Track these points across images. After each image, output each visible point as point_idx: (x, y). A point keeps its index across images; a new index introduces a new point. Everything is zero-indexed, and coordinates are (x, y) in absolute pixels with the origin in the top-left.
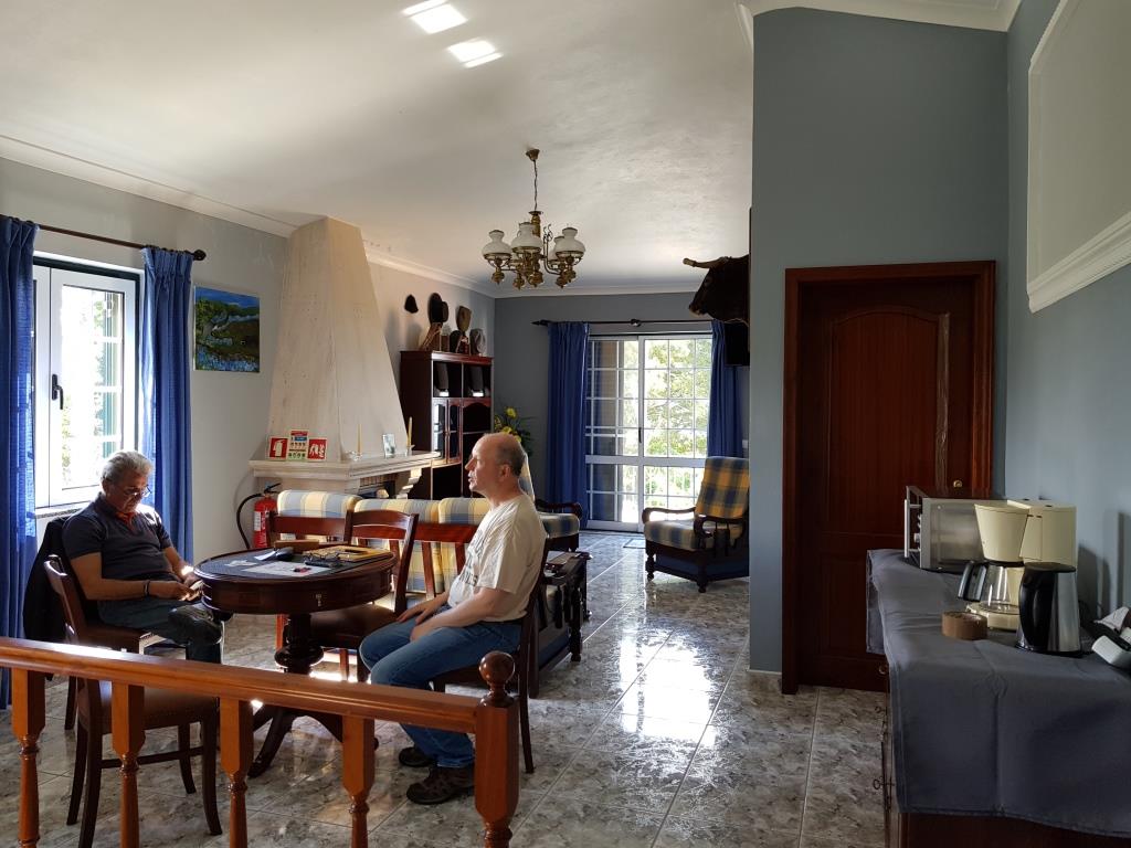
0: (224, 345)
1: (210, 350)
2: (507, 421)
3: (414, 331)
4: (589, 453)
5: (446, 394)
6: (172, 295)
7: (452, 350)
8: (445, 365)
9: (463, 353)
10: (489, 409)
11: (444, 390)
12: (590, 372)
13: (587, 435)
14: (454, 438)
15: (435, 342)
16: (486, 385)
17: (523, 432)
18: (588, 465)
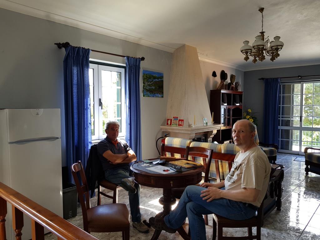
0: (152, 89)
1: (147, 90)
2: (248, 114)
3: (215, 83)
4: (280, 126)
5: (226, 104)
6: (135, 72)
7: (228, 89)
8: (226, 95)
9: (233, 90)
10: (242, 109)
11: (225, 103)
12: (280, 96)
13: (279, 119)
14: (229, 119)
15: (222, 87)
16: (241, 101)
17: (254, 117)
18: (279, 130)
